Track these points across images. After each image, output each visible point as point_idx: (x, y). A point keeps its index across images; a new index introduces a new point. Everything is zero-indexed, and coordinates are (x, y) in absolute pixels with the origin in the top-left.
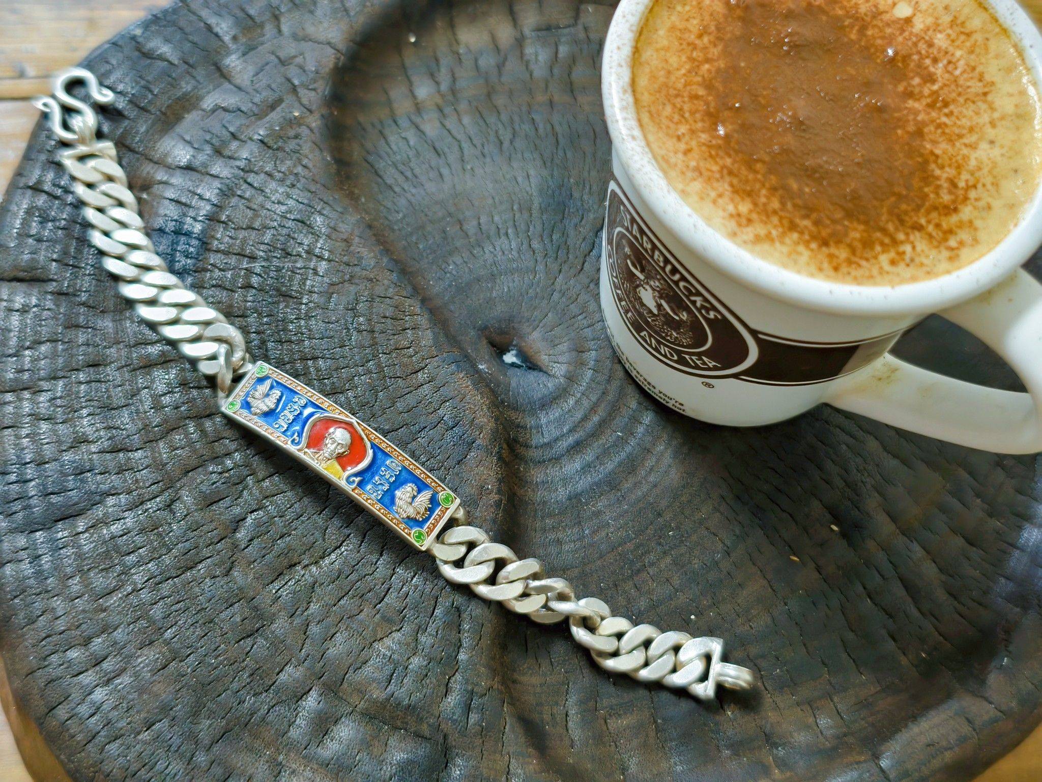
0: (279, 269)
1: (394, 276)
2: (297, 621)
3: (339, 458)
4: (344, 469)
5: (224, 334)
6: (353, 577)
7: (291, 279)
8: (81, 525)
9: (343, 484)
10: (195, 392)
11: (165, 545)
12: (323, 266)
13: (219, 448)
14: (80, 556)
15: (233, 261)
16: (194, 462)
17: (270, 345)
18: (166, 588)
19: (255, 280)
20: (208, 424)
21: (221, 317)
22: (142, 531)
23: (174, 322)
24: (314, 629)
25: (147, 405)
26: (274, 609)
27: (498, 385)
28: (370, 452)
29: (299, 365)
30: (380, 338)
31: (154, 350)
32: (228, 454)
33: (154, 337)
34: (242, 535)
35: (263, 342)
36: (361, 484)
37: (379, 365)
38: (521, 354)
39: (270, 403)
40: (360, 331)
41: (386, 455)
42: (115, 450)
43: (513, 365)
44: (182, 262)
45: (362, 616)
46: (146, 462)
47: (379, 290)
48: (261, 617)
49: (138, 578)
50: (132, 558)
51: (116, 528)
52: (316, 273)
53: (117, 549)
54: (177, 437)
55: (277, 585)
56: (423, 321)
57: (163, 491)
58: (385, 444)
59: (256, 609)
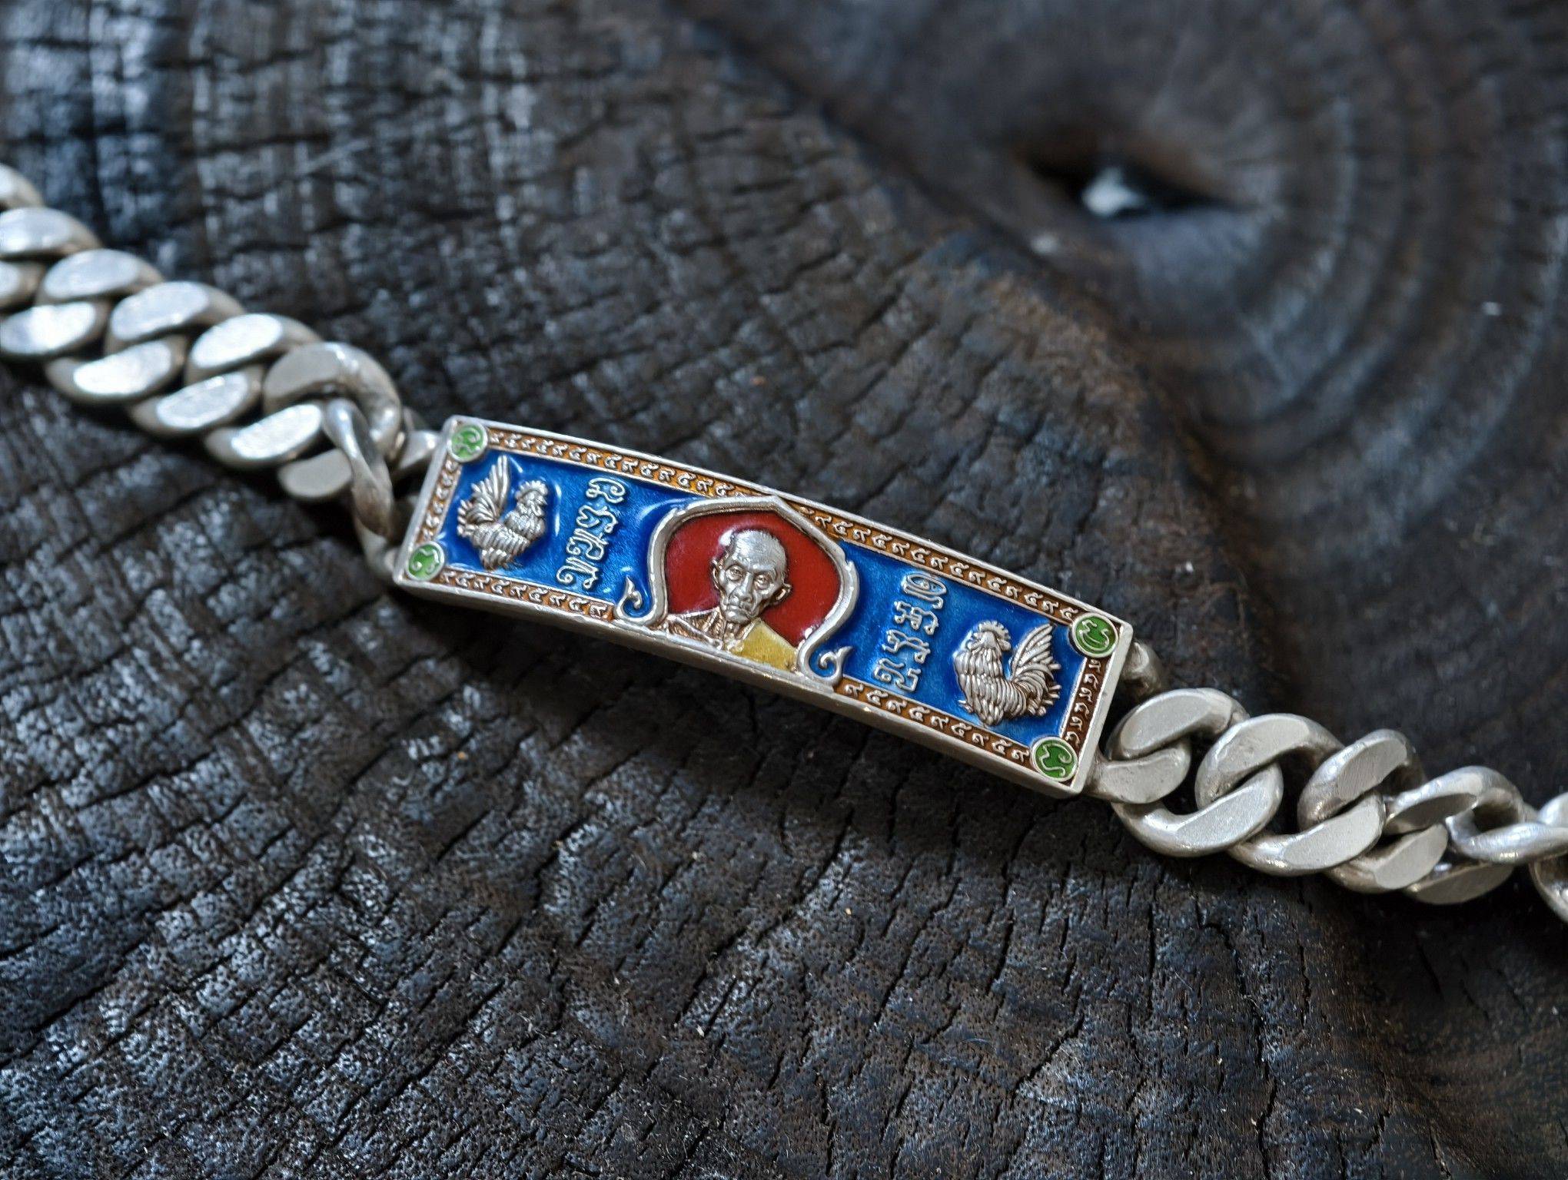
2: (790, 1092)
3: (771, 611)
4: (791, 638)
6: (901, 925)
9: (802, 679)
10: (295, 558)
11: (361, 995)
13: (417, 689)
14: (143, 1099)
15: (268, 158)
16: (360, 747)
17: (456, 364)
18: (407, 1111)
19: (346, 196)
20: (363, 633)
22: (288, 976)
23: (174, 383)
25: (178, 630)
26: (717, 1079)
28: (848, 570)
29: (552, 396)
30: (748, 252)
31: (142, 475)
32: (449, 698)
33: (128, 444)
34: (560, 903)
35: (434, 364)
36: (851, 666)
37: (769, 327)
39: (528, 520)
40: (685, 251)
41: (892, 564)
42: (133, 783)
43: (1121, 214)
45: (960, 1026)
46: (236, 784)
47: (698, 119)
48: (691, 1110)
49: (324, 1107)
50: (286, 1059)
51: (213, 991)
52: (508, 127)
53: (234, 1048)
54: (293, 694)
55: (701, 1010)
56: (847, 166)
57: (304, 854)
59: (668, 1092)
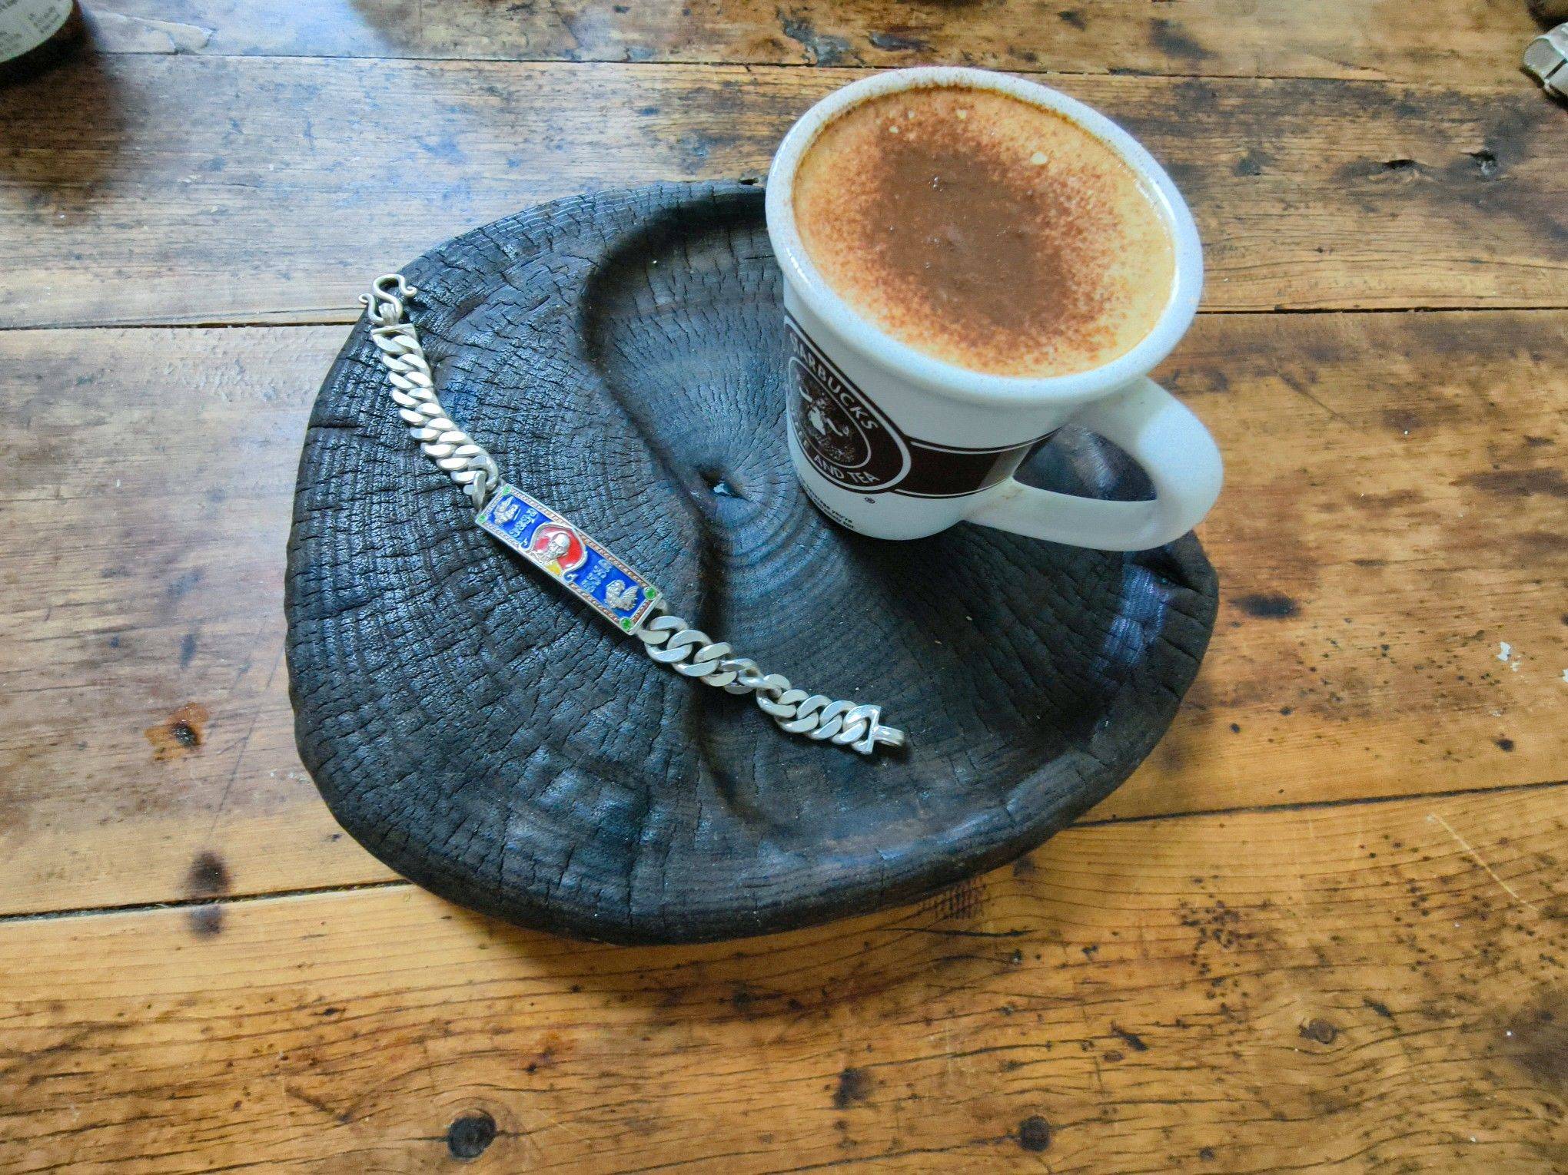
0: (535, 418)
1: (624, 423)
2: (530, 692)
3: (560, 558)
4: (563, 567)
5: (482, 464)
6: (577, 657)
7: (544, 425)
8: (363, 613)
9: (561, 580)
10: (462, 511)
11: (428, 630)
12: (569, 415)
13: (478, 554)
14: (359, 638)
15: (501, 412)
16: (456, 564)
17: (524, 475)
18: (425, 665)
19: (517, 426)
20: (471, 536)
21: (485, 453)
22: (411, 618)
23: (450, 456)
24: (543, 698)
25: (426, 519)
26: (511, 682)
27: (707, 506)
28: (585, 553)
29: (545, 490)
30: (610, 469)
31: (434, 479)
32: (485, 559)
33: (432, 467)
34: (490, 623)
35: (519, 472)
36: (577, 580)
37: (608, 489)
38: (728, 486)
39: (510, 515)
40: (594, 463)
41: (600, 557)
42: (395, 555)
43: (721, 494)
44: (462, 413)
45: (582, 689)
46: (420, 564)
47: (612, 432)
48: (501, 688)
49: (405, 655)
50: (401, 640)
51: (390, 617)
52: (563, 419)
53: (388, 633)
54: (447, 546)
55: (515, 663)
56: (645, 456)
57: (429, 588)
58: (599, 547)
59: (497, 681)
